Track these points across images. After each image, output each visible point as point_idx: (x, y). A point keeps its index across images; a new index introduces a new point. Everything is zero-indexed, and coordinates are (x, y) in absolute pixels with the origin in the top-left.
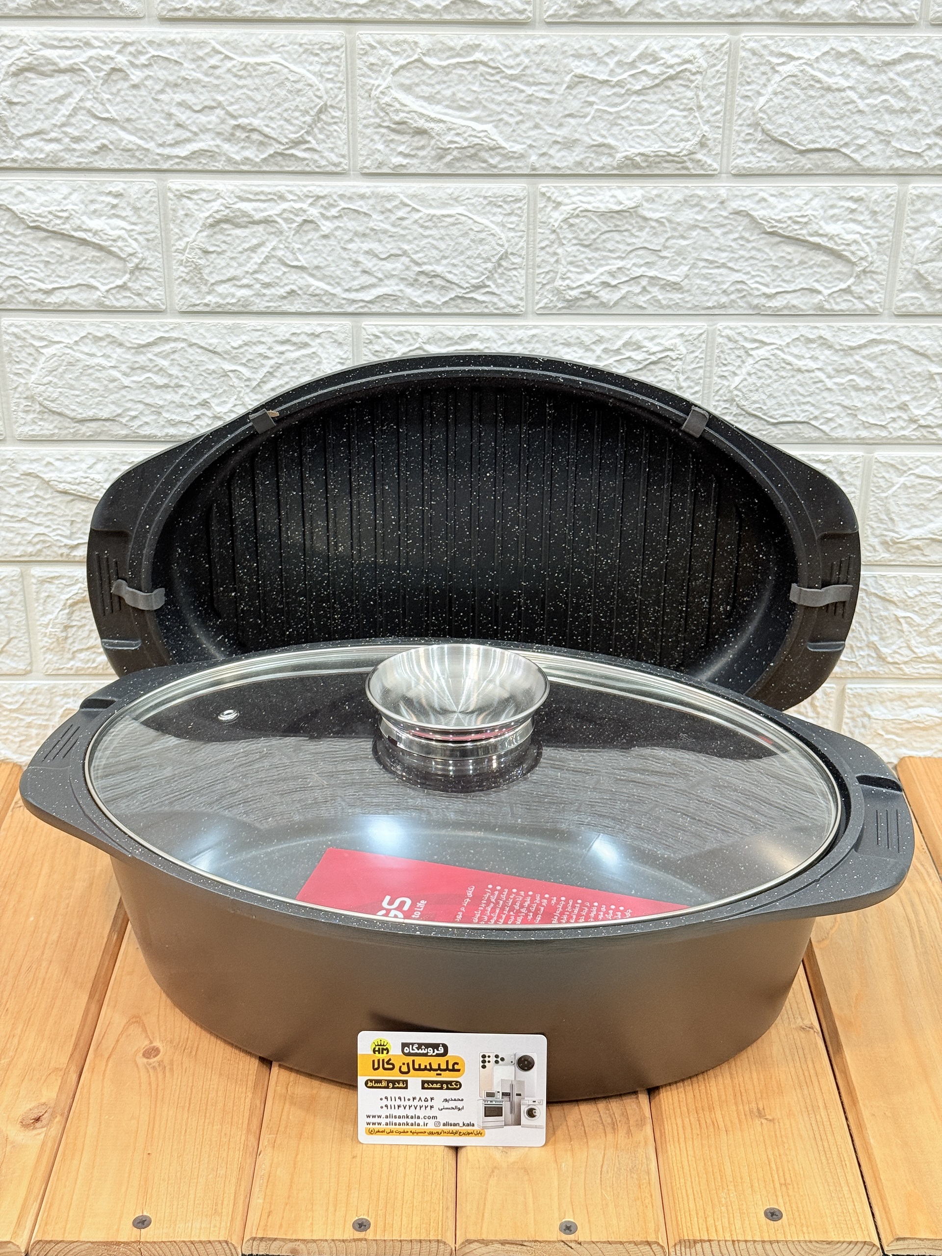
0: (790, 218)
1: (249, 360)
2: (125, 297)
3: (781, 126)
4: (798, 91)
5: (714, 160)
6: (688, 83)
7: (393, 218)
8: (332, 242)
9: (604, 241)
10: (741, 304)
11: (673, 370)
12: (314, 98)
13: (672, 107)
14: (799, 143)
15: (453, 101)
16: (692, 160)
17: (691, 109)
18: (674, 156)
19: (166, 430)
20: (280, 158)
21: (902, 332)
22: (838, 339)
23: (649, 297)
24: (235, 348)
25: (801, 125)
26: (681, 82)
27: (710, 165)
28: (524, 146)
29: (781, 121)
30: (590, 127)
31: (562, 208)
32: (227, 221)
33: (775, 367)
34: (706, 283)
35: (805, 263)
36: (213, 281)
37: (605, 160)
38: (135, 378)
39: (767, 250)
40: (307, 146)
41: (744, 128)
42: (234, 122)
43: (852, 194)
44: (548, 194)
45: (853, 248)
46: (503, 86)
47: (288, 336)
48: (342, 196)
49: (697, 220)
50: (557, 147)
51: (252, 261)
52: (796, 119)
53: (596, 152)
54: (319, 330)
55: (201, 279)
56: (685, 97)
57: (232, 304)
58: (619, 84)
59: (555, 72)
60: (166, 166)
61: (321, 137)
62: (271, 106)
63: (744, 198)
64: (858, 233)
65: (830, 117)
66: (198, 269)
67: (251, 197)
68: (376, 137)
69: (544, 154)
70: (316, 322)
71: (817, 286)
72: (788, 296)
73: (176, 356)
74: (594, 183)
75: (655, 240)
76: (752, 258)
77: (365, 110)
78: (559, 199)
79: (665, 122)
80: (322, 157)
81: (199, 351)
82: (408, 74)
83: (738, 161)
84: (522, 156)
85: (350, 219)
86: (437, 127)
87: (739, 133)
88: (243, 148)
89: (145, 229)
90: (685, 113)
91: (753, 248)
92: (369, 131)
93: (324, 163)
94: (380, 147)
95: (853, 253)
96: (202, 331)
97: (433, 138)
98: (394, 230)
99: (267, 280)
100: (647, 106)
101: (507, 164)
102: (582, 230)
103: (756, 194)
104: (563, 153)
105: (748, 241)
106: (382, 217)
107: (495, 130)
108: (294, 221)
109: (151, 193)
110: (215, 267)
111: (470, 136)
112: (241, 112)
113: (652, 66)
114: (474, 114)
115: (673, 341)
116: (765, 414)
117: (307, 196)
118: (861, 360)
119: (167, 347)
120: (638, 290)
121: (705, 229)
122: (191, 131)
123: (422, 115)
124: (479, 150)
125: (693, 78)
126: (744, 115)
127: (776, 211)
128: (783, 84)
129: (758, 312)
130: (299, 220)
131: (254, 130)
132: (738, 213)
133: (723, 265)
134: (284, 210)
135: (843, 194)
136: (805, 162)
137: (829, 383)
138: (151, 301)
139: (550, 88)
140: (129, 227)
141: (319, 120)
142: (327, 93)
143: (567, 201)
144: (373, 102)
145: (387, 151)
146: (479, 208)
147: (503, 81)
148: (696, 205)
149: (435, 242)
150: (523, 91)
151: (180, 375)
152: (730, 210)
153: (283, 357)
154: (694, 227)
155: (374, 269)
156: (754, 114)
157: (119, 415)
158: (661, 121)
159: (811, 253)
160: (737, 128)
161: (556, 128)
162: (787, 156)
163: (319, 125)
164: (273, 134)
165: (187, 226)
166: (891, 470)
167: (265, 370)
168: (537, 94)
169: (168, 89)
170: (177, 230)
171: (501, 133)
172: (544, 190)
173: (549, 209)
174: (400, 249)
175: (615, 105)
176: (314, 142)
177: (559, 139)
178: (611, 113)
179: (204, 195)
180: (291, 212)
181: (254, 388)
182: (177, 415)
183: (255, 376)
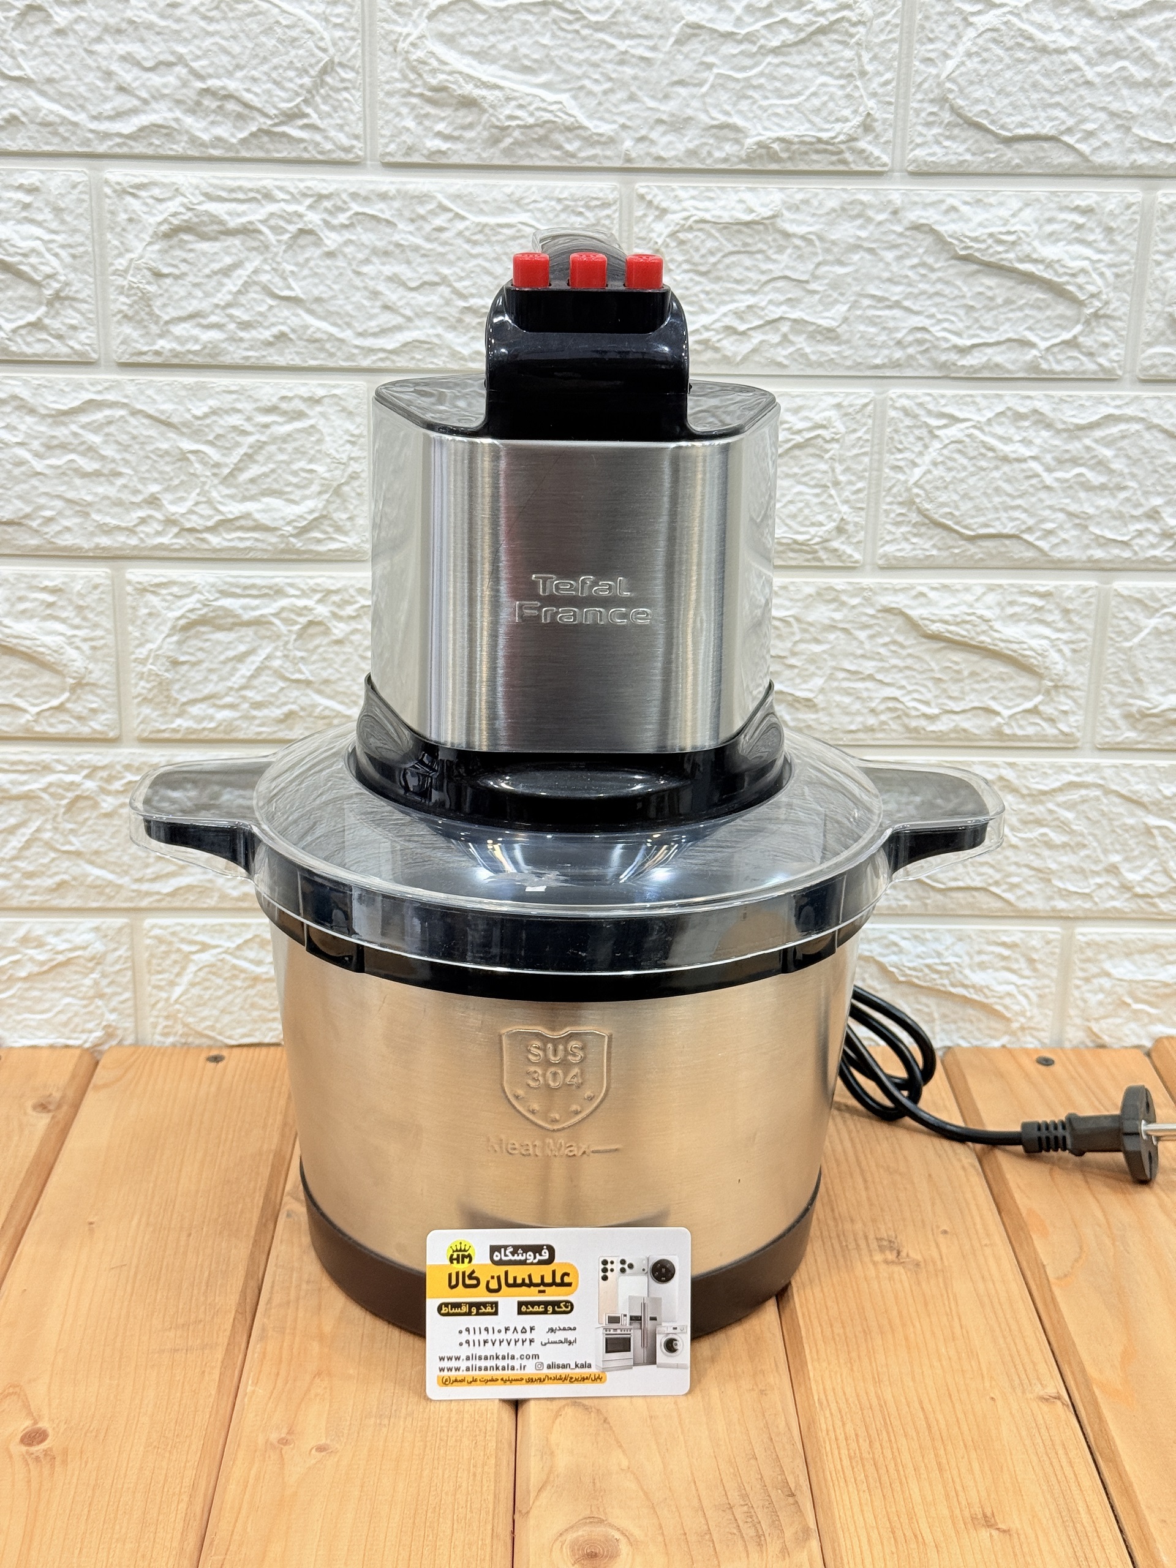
0: (991, 235)
1: (219, 437)
2: (40, 340)
3: (977, 101)
4: (1000, 52)
5: (884, 151)
6: (846, 38)
7: (428, 228)
8: (341, 262)
9: (728, 267)
10: (923, 361)
11: (827, 456)
12: (317, 51)
13: (824, 73)
14: (1003, 127)
15: (514, 60)
16: (853, 150)
17: (851, 75)
18: (827, 143)
19: (97, 540)
20: (265, 139)
21: (1150, 404)
22: (1059, 415)
23: (791, 349)
24: (197, 418)
25: (1006, 101)
26: (835, 37)
27: (878, 158)
28: (615, 126)
29: (978, 94)
30: (709, 100)
31: (669, 217)
32: (188, 228)
33: (972, 453)
34: (872, 330)
35: (1012, 302)
36: (167, 318)
37: (729, 148)
38: (53, 461)
39: (959, 283)
40: (305, 121)
41: (925, 105)
42: (200, 85)
43: (1077, 202)
44: (649, 198)
45: (1081, 280)
46: (584, 39)
47: (275, 400)
48: (354, 196)
49: (859, 238)
50: (661, 128)
51: (225, 290)
52: (999, 93)
53: (717, 137)
54: (321, 392)
55: (151, 314)
56: (841, 59)
57: (195, 353)
58: (749, 38)
59: (658, 20)
60: (102, 148)
61: (325, 108)
62: (254, 62)
63: (926, 206)
64: (1087, 258)
65: (1047, 91)
66: (146, 299)
67: (224, 194)
68: (404, 110)
69: (642, 139)
70: (315, 382)
71: (1031, 337)
72: (989, 351)
73: (112, 429)
74: (713, 183)
75: (801, 267)
76: (937, 294)
77: (388, 70)
78: (664, 205)
79: (814, 94)
80: (326, 138)
81: (145, 421)
82: (450, 20)
83: (917, 152)
84: (611, 141)
85: (366, 230)
86: (491, 95)
87: (917, 112)
88: (213, 123)
89: (70, 241)
90: (842, 82)
91: (939, 280)
92: (394, 101)
93: (328, 146)
94: (410, 123)
95: (1080, 287)
96: (150, 392)
97: (484, 111)
98: (428, 246)
99: (246, 317)
100: (788, 71)
101: (591, 152)
102: (697, 250)
103: (942, 201)
104: (669, 137)
105: (932, 270)
106: (411, 228)
107: (573, 102)
108: (286, 231)
109: (80, 187)
110: (170, 298)
111: (538, 109)
112: (211, 71)
113: (796, 13)
114: (543, 78)
115: (827, 414)
116: (957, 523)
117: (305, 195)
118: (1094, 445)
119: (99, 416)
120: (775, 338)
121: (871, 251)
122: (139, 98)
123: (469, 78)
124: (551, 131)
125: (853, 30)
126: (926, 86)
127: (972, 225)
128: (980, 41)
129: (947, 374)
130: (292, 228)
131: (229, 97)
132: (917, 227)
133: (897, 305)
134: (272, 215)
135: (1066, 202)
136: (1012, 156)
137: (1048, 479)
138: (77, 347)
139: (651, 43)
140: (47, 237)
141: (323, 83)
142: (335, 44)
143: (675, 207)
144: (399, 59)
145: (419, 130)
146: (551, 216)
147: (585, 32)
148: (859, 216)
149: (487, 265)
150: (612, 47)
151: (118, 457)
152: (906, 223)
153: (268, 432)
154: (856, 248)
155: (400, 304)
156: (939, 85)
157: (27, 516)
158: (808, 93)
159: (1021, 289)
160: (915, 105)
161: (660, 101)
162: (986, 146)
163: (322, 91)
164: (256, 102)
165: (131, 237)
166: (1138, 609)
167: (241, 451)
168: (632, 51)
169: (107, 38)
170: (116, 243)
171: (582, 106)
172: (642, 191)
173: (650, 219)
174: (438, 274)
175: (744, 69)
176: (314, 116)
177: (665, 117)
178: (737, 80)
179: (156, 192)
180: (281, 217)
181: (226, 478)
182: (113, 517)
183: (227, 460)
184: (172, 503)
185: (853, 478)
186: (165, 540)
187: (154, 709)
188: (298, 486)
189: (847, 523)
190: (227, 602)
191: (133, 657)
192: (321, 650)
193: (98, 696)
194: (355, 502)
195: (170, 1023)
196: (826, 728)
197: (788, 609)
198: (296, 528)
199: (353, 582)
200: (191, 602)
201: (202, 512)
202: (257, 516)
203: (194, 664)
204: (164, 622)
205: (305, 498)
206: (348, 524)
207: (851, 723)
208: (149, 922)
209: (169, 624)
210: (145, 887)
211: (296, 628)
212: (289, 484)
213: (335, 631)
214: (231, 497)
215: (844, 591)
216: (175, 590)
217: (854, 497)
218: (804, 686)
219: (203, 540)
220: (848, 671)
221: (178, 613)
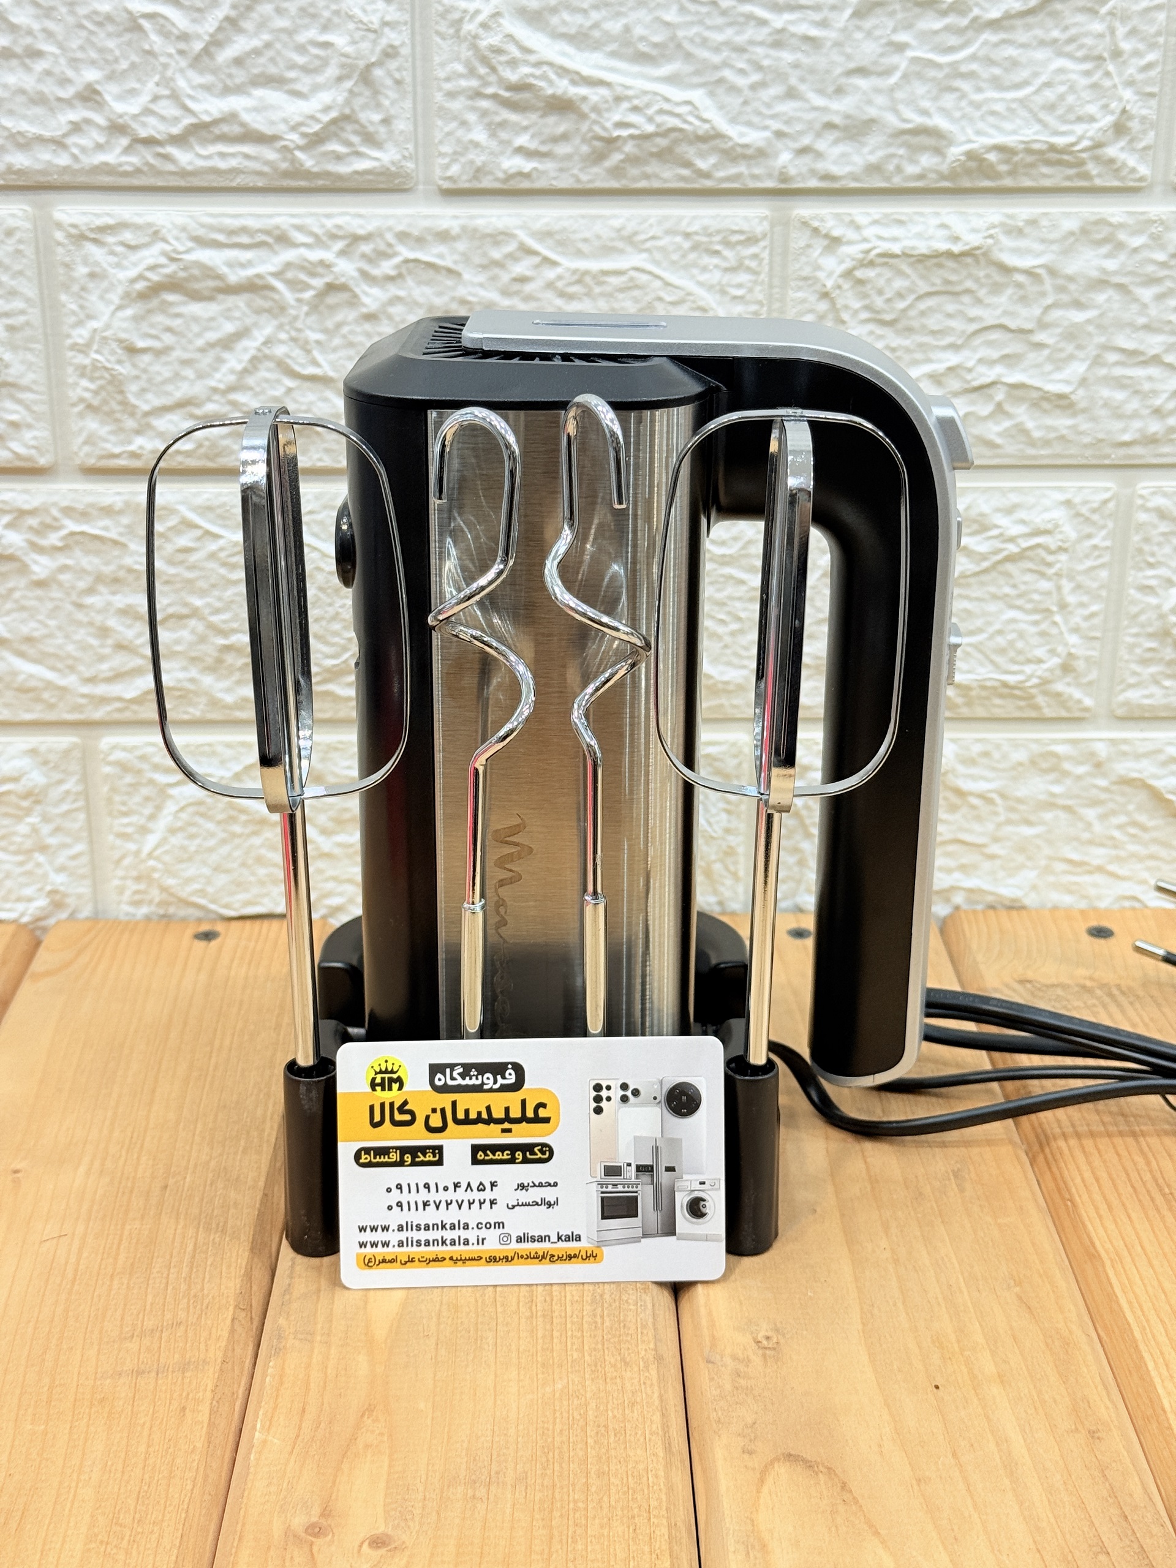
19: (8, 159)
151: (36, 26)
167: (220, 13)
181: (197, 59)
182: (31, 122)
183: (200, 29)
184: (120, 98)
185: (1141, 46)
186: (110, 157)
187: (103, 423)
188: (306, 69)
189: (1131, 118)
190: (205, 256)
191: (69, 342)
192: (345, 330)
193: (19, 402)
194: (392, 94)
195: (142, 887)
196: (1087, 440)
197: (1038, 255)
198: (304, 135)
199: (391, 222)
200: (152, 255)
201: (164, 112)
202: (246, 117)
203: (158, 353)
204: (111, 287)
205: (316, 88)
206: (382, 130)
207: (1124, 430)
208: (108, 740)
209: (120, 290)
210: (101, 690)
211: (308, 295)
212: (293, 66)
213: (365, 300)
214: (207, 88)
215: (1121, 226)
216: (128, 236)
217: (1140, 77)
218: (1058, 376)
219: (166, 157)
220: (1123, 351)
221: (133, 273)
